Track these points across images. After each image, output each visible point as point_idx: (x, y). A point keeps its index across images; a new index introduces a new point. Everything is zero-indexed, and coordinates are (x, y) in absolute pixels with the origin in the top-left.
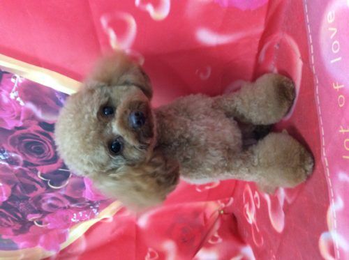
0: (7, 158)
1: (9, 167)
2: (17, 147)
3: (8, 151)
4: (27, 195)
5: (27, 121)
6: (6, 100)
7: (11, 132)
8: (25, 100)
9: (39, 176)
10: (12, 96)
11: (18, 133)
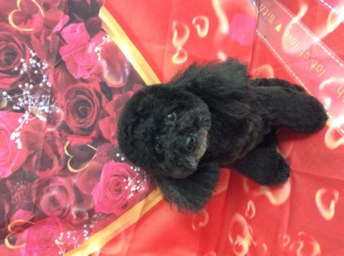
0: (51, 112)
1: (44, 126)
2: (68, 101)
3: (57, 105)
4: (38, 173)
5: (93, 76)
6: (90, 51)
7: (75, 81)
8: (103, 57)
9: (65, 148)
10: (97, 49)
11: (80, 84)
